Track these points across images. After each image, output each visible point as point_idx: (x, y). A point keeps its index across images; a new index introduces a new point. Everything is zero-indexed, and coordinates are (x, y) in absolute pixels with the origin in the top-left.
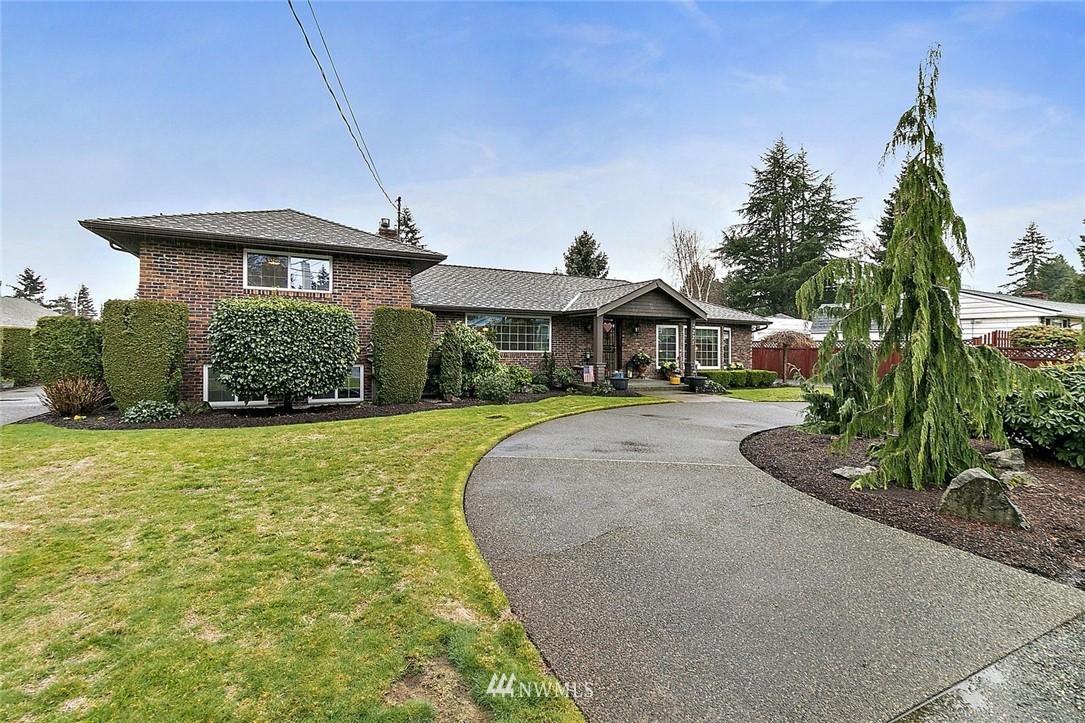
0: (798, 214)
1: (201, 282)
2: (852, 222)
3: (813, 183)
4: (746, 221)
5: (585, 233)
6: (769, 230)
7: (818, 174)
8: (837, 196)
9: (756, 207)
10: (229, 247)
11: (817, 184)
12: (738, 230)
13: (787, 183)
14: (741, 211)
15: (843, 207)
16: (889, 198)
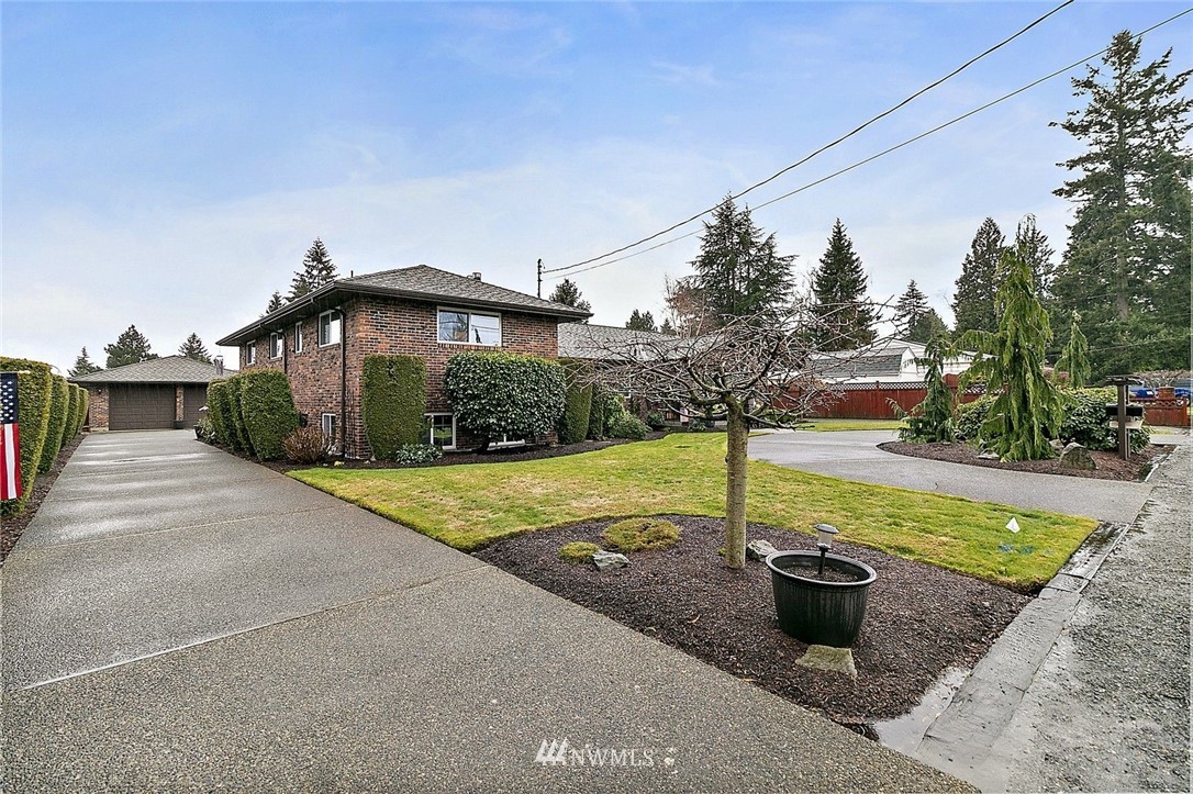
0: (745, 268)
1: (406, 337)
2: (790, 277)
3: (757, 240)
4: (698, 273)
5: (567, 281)
6: (720, 282)
7: (761, 232)
8: (779, 252)
9: (707, 261)
10: (426, 305)
11: (763, 240)
12: (692, 281)
13: (736, 239)
14: (693, 263)
15: (783, 263)
16: (823, 258)
